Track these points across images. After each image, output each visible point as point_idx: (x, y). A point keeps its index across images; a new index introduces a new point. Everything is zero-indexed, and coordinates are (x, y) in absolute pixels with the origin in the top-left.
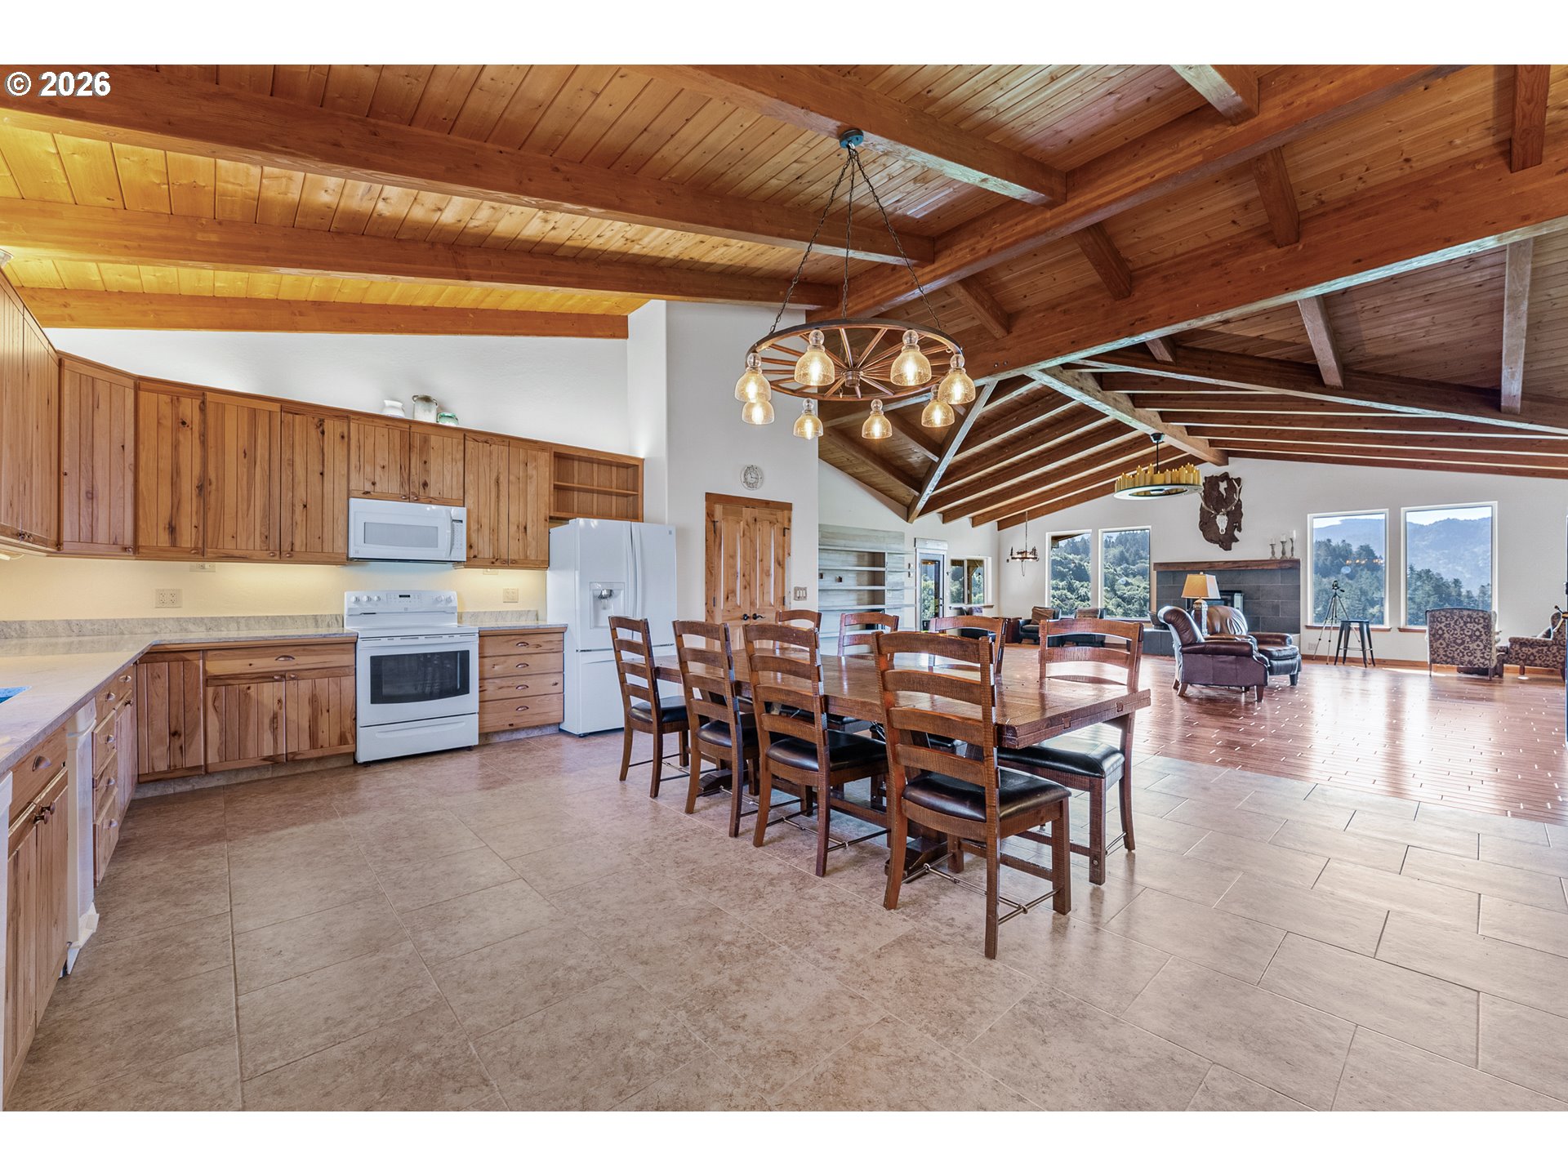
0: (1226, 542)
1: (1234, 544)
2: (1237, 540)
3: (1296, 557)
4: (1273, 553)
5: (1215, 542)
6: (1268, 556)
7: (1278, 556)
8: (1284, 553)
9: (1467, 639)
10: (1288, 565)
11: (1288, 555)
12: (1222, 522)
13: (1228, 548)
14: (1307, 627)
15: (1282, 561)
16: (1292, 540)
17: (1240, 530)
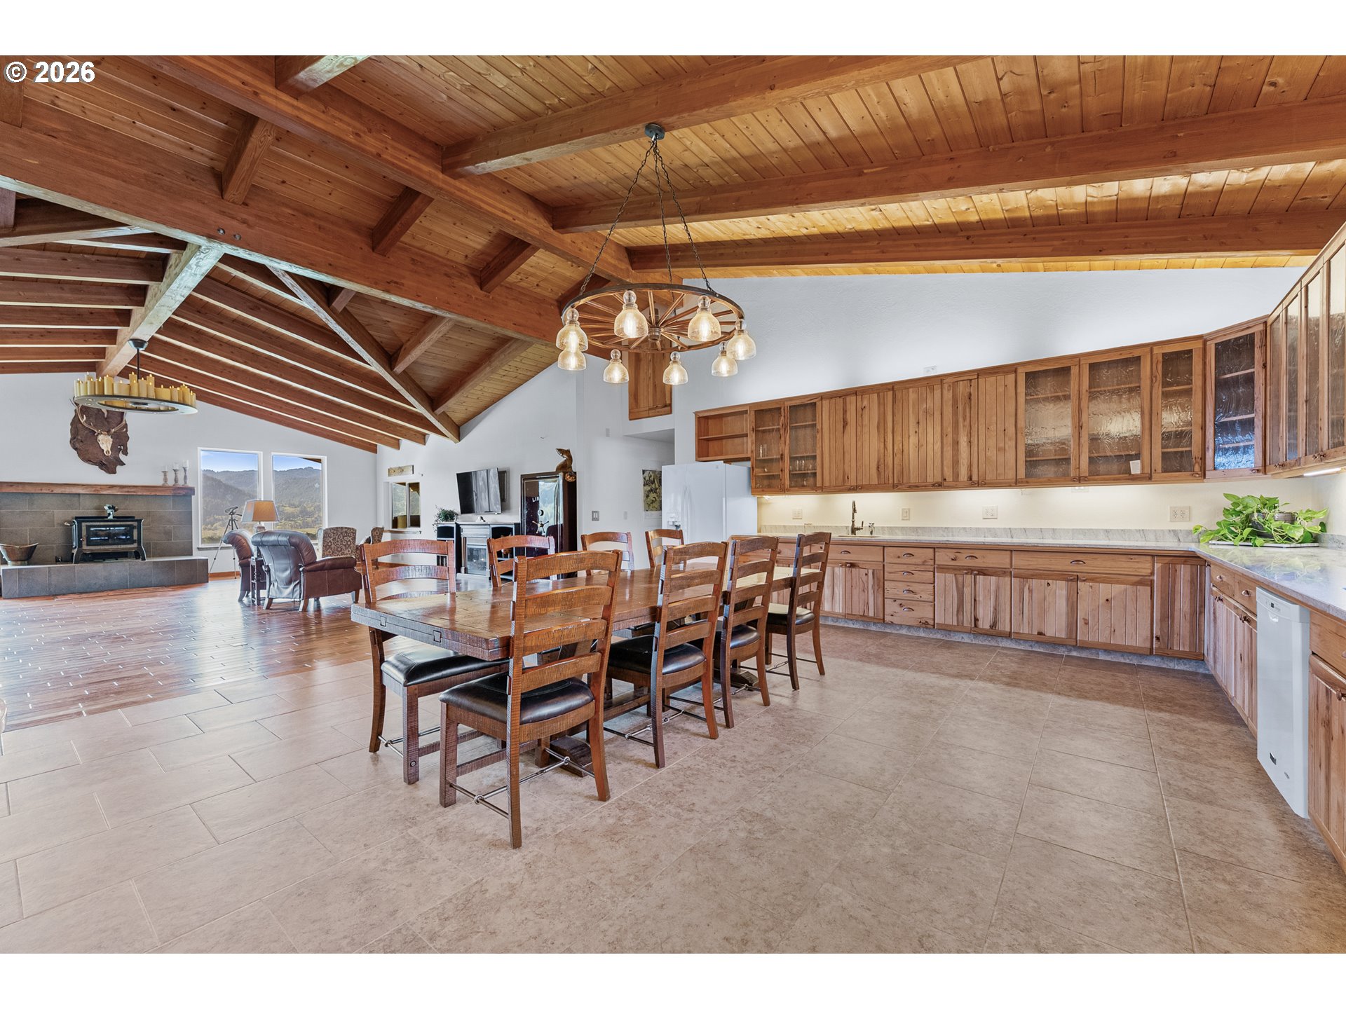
0: (109, 465)
1: (119, 468)
2: (123, 464)
3: (190, 484)
4: (166, 480)
5: (95, 464)
6: (160, 482)
7: (171, 483)
8: (176, 480)
9: (344, 547)
10: (183, 492)
11: (181, 483)
12: (105, 442)
13: (112, 471)
14: (199, 549)
15: (176, 488)
16: (185, 469)
17: (126, 453)
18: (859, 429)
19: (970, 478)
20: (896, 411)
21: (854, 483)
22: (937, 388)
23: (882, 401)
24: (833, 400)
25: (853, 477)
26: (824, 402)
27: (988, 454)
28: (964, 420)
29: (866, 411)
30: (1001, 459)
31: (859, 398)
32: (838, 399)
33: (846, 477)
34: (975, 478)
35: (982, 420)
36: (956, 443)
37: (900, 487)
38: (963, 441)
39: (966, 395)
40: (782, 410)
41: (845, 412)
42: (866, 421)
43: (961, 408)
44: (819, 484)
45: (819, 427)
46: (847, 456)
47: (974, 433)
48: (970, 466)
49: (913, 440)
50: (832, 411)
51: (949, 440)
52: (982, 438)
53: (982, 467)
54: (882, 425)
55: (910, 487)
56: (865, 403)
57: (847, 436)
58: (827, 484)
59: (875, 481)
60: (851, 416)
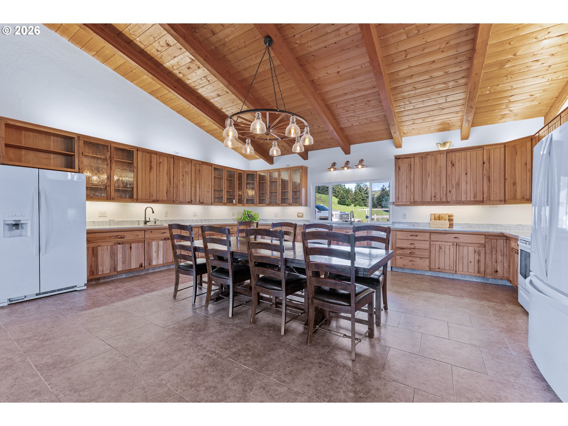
18: (158, 172)
19: (200, 201)
20: (175, 168)
21: (155, 198)
22: (190, 163)
23: (169, 162)
24: (144, 153)
25: (154, 195)
26: (139, 152)
27: (205, 193)
28: (198, 179)
29: (162, 164)
30: (208, 195)
31: (158, 157)
32: (147, 154)
33: (151, 195)
34: (201, 201)
35: (203, 181)
36: (196, 187)
37: (176, 202)
38: (198, 186)
39: (199, 169)
40: (109, 147)
41: (151, 162)
42: (161, 169)
43: (197, 174)
44: (135, 197)
45: (135, 165)
46: (152, 184)
47: (201, 184)
48: (200, 196)
49: (181, 182)
50: (143, 159)
51: (193, 185)
52: (203, 186)
53: (203, 197)
54: (169, 173)
55: (180, 202)
56: (161, 160)
57: (151, 174)
58: (140, 197)
59: (165, 199)
60: (154, 164)
